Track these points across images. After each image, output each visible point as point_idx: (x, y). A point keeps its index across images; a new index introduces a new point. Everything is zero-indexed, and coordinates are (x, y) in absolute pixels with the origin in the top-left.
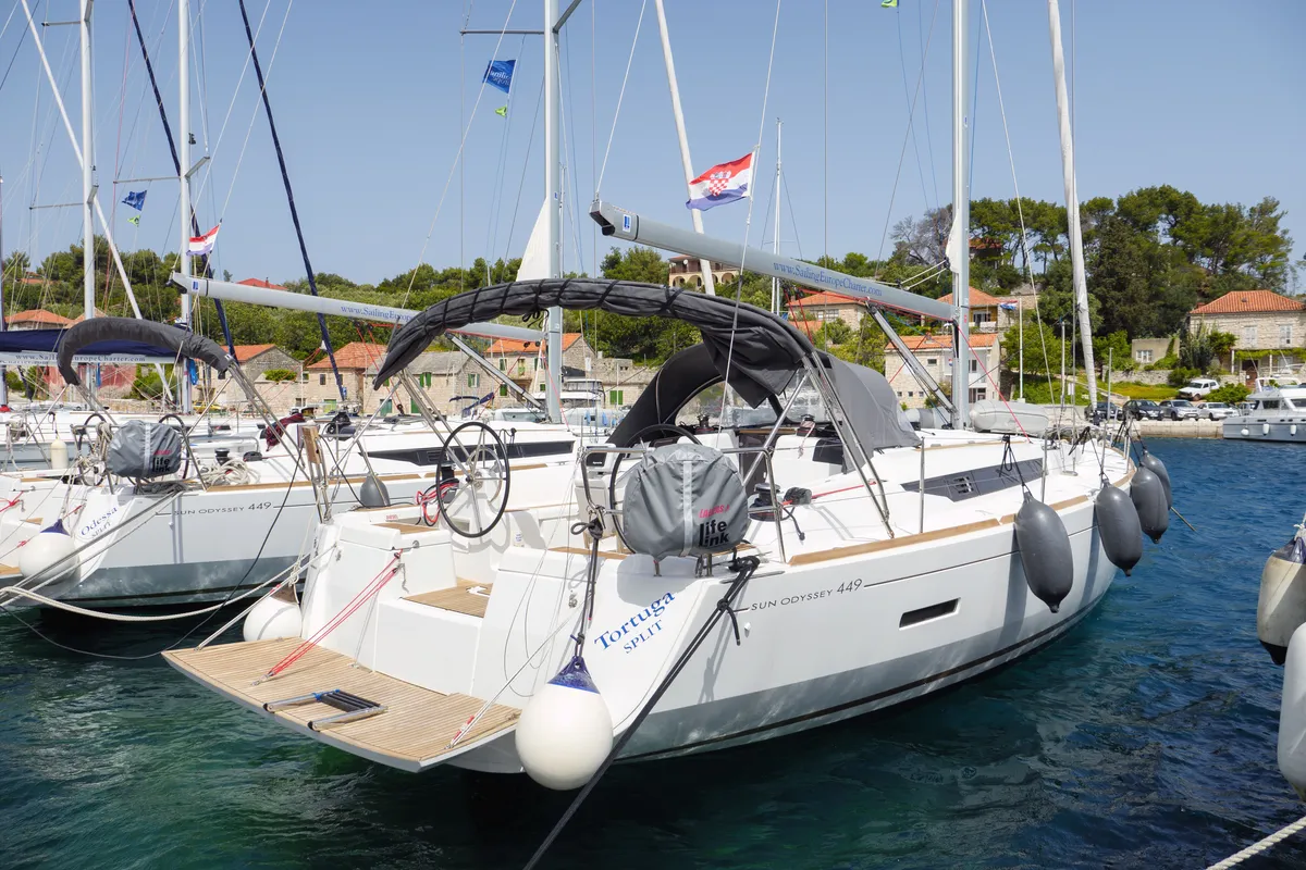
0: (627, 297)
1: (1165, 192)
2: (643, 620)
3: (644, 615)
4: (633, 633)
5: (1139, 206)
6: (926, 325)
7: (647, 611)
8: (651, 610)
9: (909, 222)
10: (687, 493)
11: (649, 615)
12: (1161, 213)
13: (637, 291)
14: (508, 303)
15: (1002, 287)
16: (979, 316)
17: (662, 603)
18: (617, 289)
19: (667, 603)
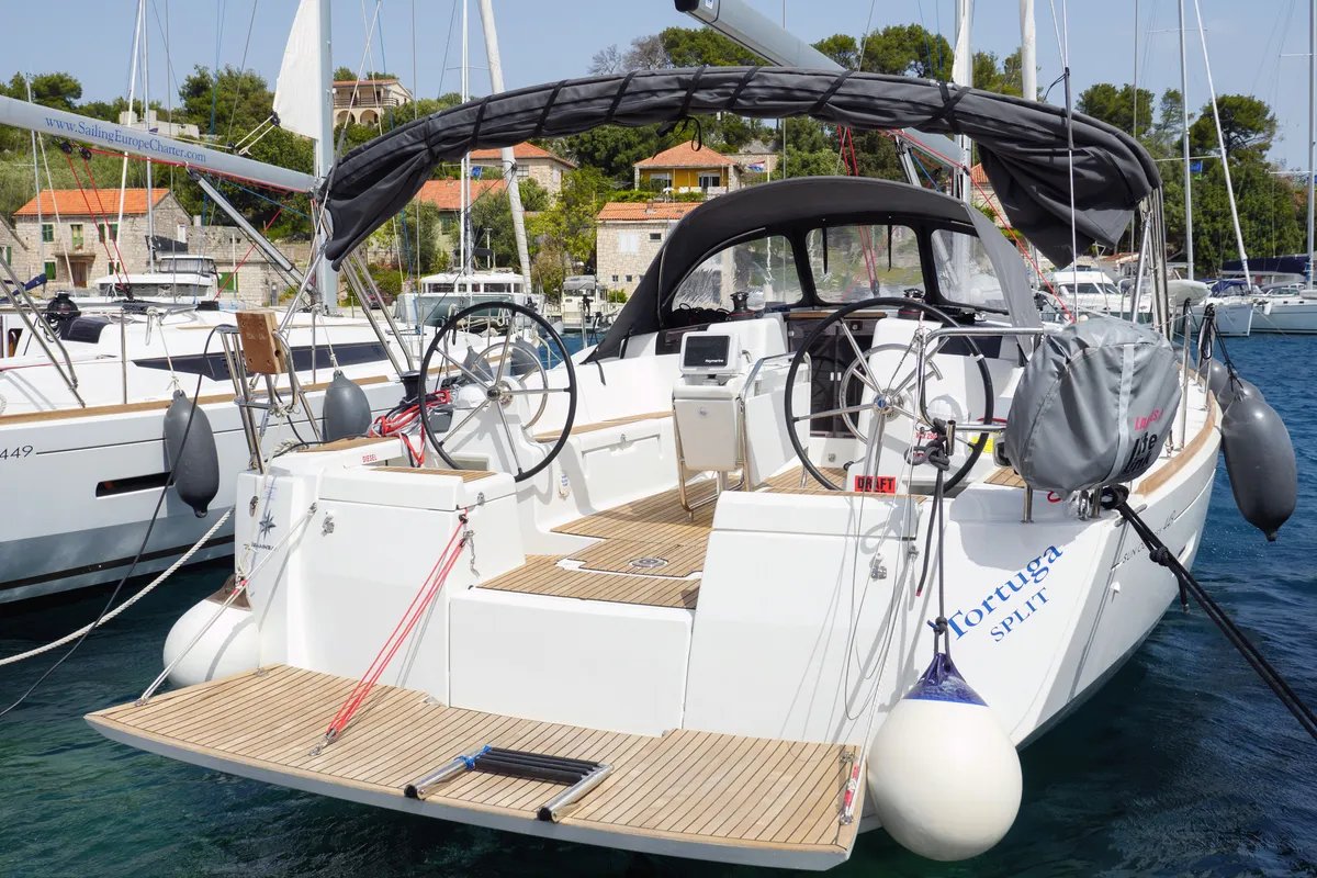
0: (873, 98)
1: (914, 33)
2: (1016, 589)
3: (1018, 582)
4: (1003, 610)
5: (886, 48)
6: (640, 189)
7: (1020, 575)
8: (1027, 575)
9: (613, 53)
10: (1125, 393)
11: (1025, 581)
12: (911, 58)
13: (890, 89)
14: (626, 105)
15: (729, 142)
16: (706, 179)
17: (1044, 562)
18: (851, 84)
19: (1051, 561)
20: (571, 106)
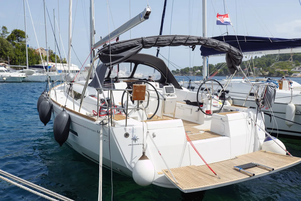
0: (223, 46)
20: (179, 40)
